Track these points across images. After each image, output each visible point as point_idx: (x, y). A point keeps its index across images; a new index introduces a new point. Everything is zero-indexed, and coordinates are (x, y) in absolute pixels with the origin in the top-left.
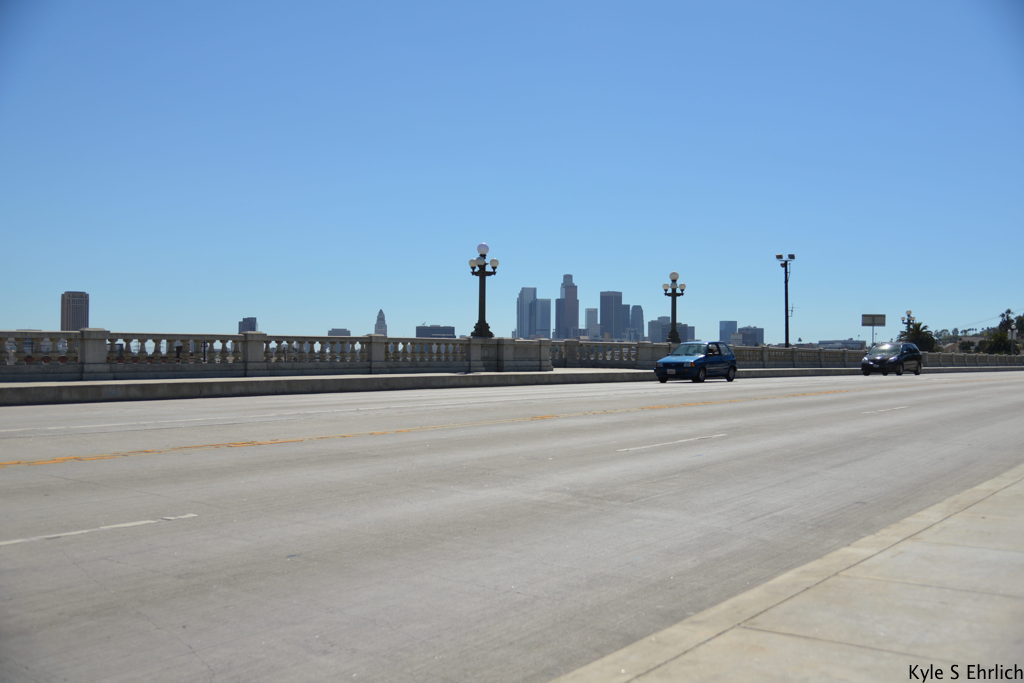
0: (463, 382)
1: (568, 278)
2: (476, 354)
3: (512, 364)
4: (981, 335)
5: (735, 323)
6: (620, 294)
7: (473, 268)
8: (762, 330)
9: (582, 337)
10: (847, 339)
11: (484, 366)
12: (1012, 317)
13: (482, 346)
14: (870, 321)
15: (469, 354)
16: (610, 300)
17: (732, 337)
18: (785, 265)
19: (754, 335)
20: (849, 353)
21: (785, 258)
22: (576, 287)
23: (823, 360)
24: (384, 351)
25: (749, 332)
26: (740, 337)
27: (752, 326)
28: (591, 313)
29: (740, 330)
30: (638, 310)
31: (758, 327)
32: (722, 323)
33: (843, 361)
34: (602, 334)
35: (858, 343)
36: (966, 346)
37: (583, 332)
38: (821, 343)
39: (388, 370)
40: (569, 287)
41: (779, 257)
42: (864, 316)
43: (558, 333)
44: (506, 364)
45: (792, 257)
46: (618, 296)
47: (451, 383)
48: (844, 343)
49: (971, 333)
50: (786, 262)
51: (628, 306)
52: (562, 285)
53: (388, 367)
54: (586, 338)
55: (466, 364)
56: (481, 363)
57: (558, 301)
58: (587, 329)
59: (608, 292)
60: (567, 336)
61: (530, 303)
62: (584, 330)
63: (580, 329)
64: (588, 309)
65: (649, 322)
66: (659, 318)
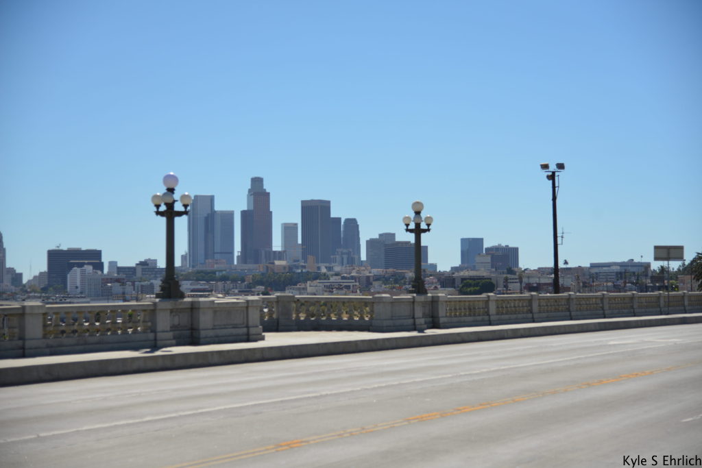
0: (150, 365)
1: (257, 182)
2: (164, 322)
3: (211, 333)
5: (481, 240)
6: (329, 202)
7: (158, 206)
8: (516, 250)
9: (277, 263)
10: (626, 260)
11: (174, 338)
13: (172, 311)
14: (664, 255)
15: (154, 324)
16: (315, 212)
17: (478, 259)
18: (552, 177)
19: (505, 257)
20: (640, 297)
21: (553, 167)
22: (269, 193)
23: (606, 307)
24: (41, 325)
25: (500, 253)
26: (488, 259)
27: (504, 244)
28: (289, 229)
29: (486, 249)
30: (352, 224)
31: (510, 246)
32: (463, 241)
33: (632, 307)
34: (305, 258)
35: (640, 265)
37: (279, 255)
38: (593, 266)
39: (48, 350)
40: (259, 194)
41: (545, 167)
42: (656, 248)
43: (245, 256)
44: (203, 334)
45: (561, 166)
46: (325, 206)
47: (135, 366)
48: (622, 265)
50: (554, 173)
51: (339, 220)
52: (250, 191)
53: (48, 346)
54: (283, 263)
55: (151, 336)
56: (170, 335)
57: (244, 214)
58: (285, 251)
59: (312, 201)
60: (257, 261)
61: (206, 215)
62: (279, 252)
63: (275, 252)
64: (285, 224)
65: (367, 241)
66: (381, 235)
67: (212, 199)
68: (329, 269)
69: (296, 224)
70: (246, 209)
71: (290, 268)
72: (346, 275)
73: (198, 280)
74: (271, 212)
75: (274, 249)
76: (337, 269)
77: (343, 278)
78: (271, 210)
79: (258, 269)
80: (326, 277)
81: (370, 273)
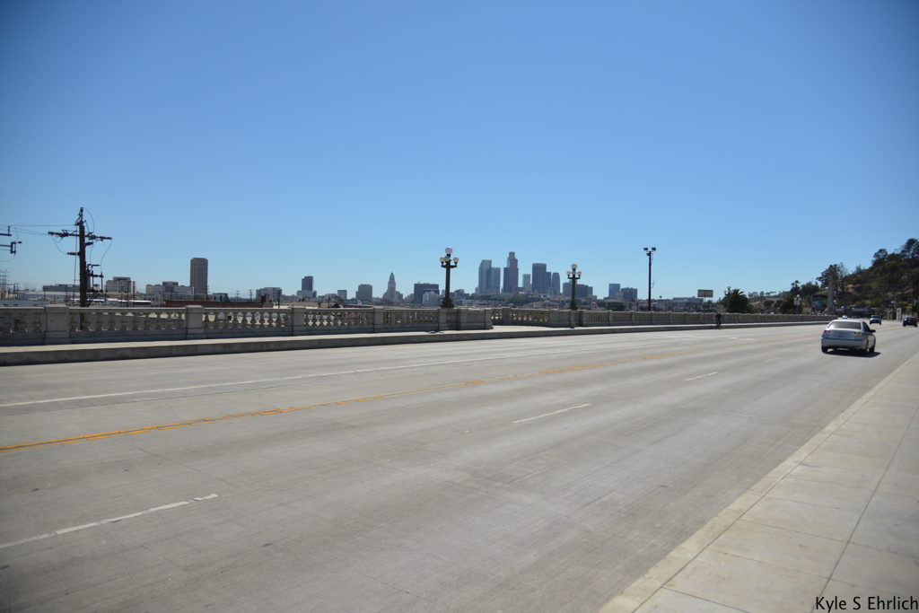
0: (433, 339)
1: (512, 254)
2: (443, 319)
3: (467, 325)
4: (778, 296)
5: (619, 285)
6: (546, 265)
7: (443, 263)
8: (636, 290)
9: (521, 293)
10: (691, 296)
11: (448, 326)
12: (799, 285)
13: (447, 313)
14: (703, 293)
15: (438, 319)
16: (539, 269)
17: (617, 294)
18: (649, 254)
19: (631, 293)
21: (650, 250)
22: (517, 260)
24: (383, 317)
25: (628, 291)
26: (623, 294)
27: (630, 287)
28: (526, 277)
29: (621, 289)
30: (557, 275)
31: (633, 288)
32: (610, 285)
34: (533, 291)
36: (768, 304)
37: (521, 289)
38: (674, 299)
39: (385, 330)
40: (513, 260)
41: (646, 249)
42: (699, 291)
43: (505, 289)
44: (462, 325)
45: (654, 249)
46: (544, 266)
47: (425, 339)
48: (689, 299)
49: (772, 295)
50: (650, 252)
51: (550, 273)
52: (508, 258)
53: (385, 328)
54: (524, 293)
55: (437, 325)
56: (446, 325)
57: (505, 269)
58: (524, 287)
59: (538, 264)
60: (510, 292)
61: (487, 269)
63: (519, 288)
64: (524, 274)
65: (563, 284)
67: (490, 262)
68: (545, 296)
69: (530, 275)
70: (506, 267)
71: (526, 295)
72: (553, 300)
75: (519, 286)
76: (548, 296)
78: (518, 268)
79: (511, 295)
80: (543, 300)
81: (565, 299)
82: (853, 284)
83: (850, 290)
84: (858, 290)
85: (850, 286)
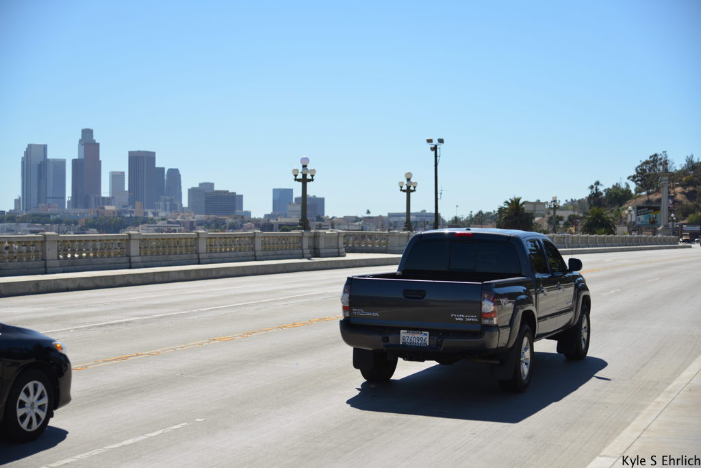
1: (87, 133)
5: (291, 190)
6: (154, 153)
8: (323, 200)
9: (107, 208)
10: (419, 211)
16: (141, 162)
17: (290, 208)
19: (314, 206)
22: (99, 144)
26: (298, 207)
28: (116, 178)
29: (297, 199)
30: (175, 174)
31: (318, 196)
32: (275, 191)
34: (132, 204)
37: (108, 201)
38: (391, 215)
40: (89, 144)
46: (150, 157)
48: (417, 215)
51: (163, 169)
52: (80, 141)
54: (111, 208)
57: (75, 162)
58: (113, 197)
59: (139, 152)
60: (87, 206)
61: (39, 163)
62: (108, 198)
63: (104, 198)
64: (113, 172)
65: (189, 190)
66: (201, 185)
67: (45, 148)
68: (155, 214)
69: (123, 173)
70: (77, 158)
71: (119, 213)
72: (171, 220)
73: (33, 222)
74: (101, 161)
75: (103, 195)
76: (162, 214)
77: (169, 222)
78: (100, 159)
79: (90, 213)
80: (153, 221)
81: (194, 218)
82: (682, 186)
83: (679, 197)
84: (690, 196)
85: (679, 189)
